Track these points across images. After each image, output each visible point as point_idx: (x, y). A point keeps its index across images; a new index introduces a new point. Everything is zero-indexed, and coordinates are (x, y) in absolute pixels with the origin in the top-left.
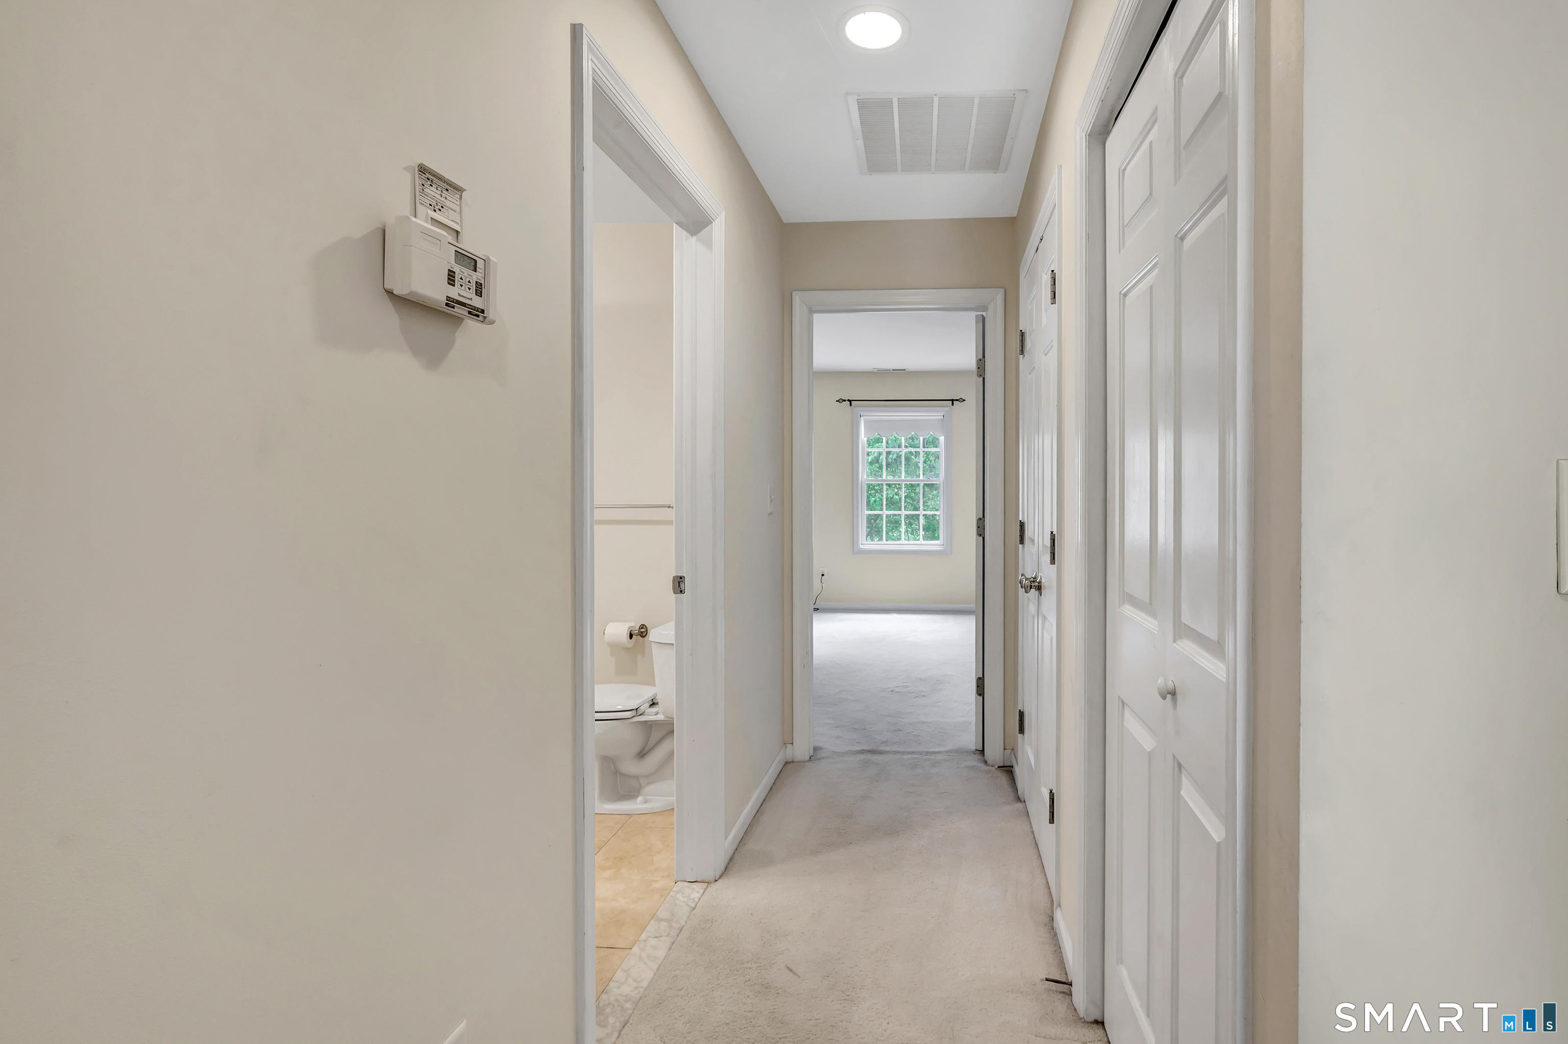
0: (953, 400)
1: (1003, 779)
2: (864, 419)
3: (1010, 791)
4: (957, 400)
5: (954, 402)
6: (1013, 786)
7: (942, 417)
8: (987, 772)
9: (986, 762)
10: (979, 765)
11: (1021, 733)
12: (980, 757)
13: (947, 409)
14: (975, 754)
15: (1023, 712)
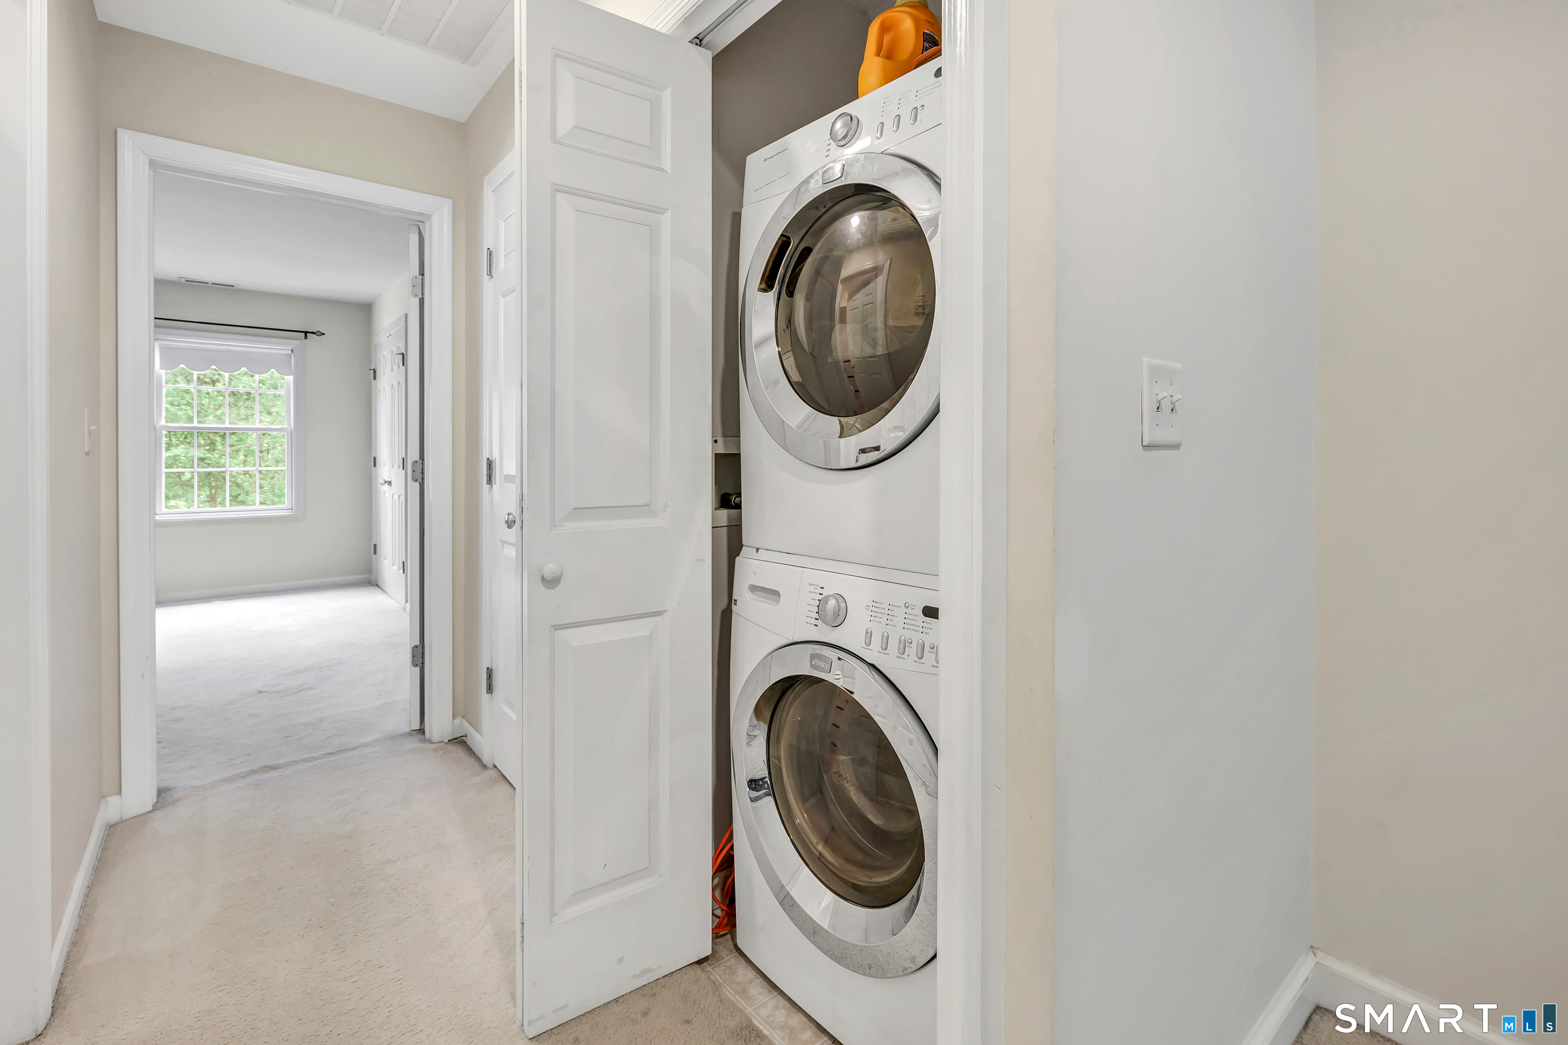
0: (306, 333)
1: (459, 752)
2: (160, 344)
3: (471, 761)
4: (313, 333)
5: (308, 334)
6: (473, 755)
7: (291, 352)
8: (435, 750)
9: (430, 742)
10: (422, 745)
11: (489, 693)
12: (420, 737)
13: (298, 342)
14: (412, 735)
15: (492, 669)
